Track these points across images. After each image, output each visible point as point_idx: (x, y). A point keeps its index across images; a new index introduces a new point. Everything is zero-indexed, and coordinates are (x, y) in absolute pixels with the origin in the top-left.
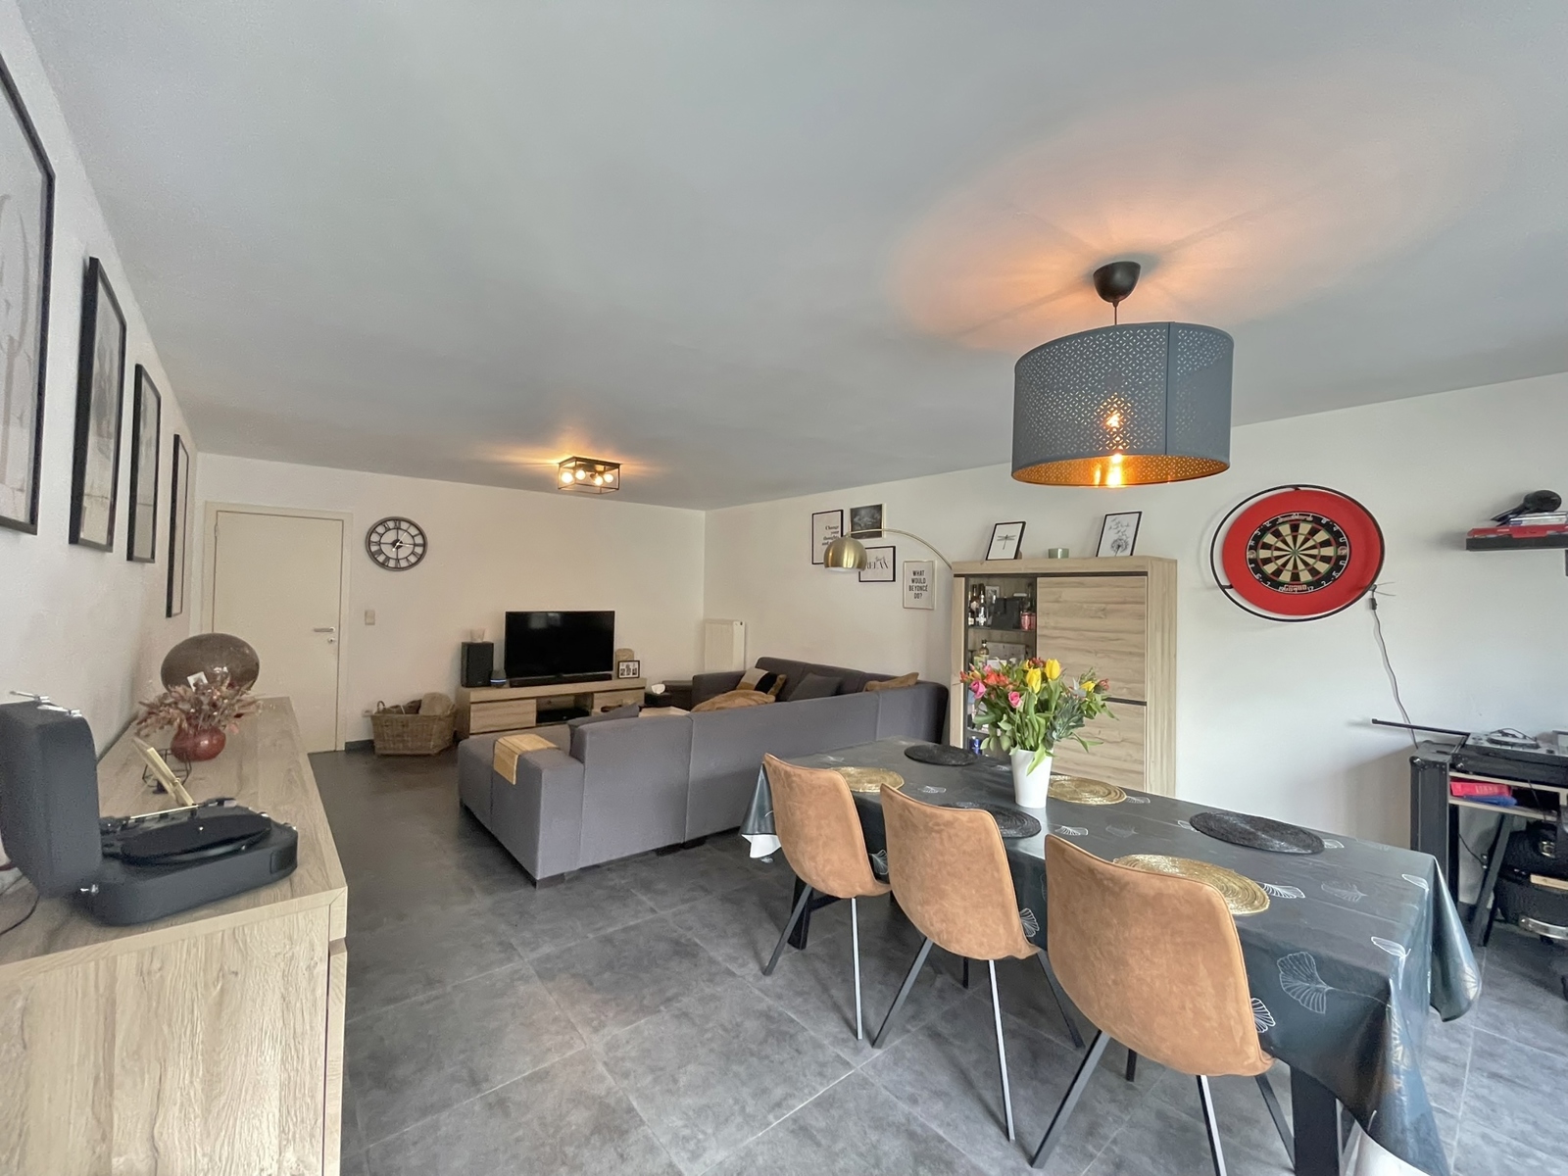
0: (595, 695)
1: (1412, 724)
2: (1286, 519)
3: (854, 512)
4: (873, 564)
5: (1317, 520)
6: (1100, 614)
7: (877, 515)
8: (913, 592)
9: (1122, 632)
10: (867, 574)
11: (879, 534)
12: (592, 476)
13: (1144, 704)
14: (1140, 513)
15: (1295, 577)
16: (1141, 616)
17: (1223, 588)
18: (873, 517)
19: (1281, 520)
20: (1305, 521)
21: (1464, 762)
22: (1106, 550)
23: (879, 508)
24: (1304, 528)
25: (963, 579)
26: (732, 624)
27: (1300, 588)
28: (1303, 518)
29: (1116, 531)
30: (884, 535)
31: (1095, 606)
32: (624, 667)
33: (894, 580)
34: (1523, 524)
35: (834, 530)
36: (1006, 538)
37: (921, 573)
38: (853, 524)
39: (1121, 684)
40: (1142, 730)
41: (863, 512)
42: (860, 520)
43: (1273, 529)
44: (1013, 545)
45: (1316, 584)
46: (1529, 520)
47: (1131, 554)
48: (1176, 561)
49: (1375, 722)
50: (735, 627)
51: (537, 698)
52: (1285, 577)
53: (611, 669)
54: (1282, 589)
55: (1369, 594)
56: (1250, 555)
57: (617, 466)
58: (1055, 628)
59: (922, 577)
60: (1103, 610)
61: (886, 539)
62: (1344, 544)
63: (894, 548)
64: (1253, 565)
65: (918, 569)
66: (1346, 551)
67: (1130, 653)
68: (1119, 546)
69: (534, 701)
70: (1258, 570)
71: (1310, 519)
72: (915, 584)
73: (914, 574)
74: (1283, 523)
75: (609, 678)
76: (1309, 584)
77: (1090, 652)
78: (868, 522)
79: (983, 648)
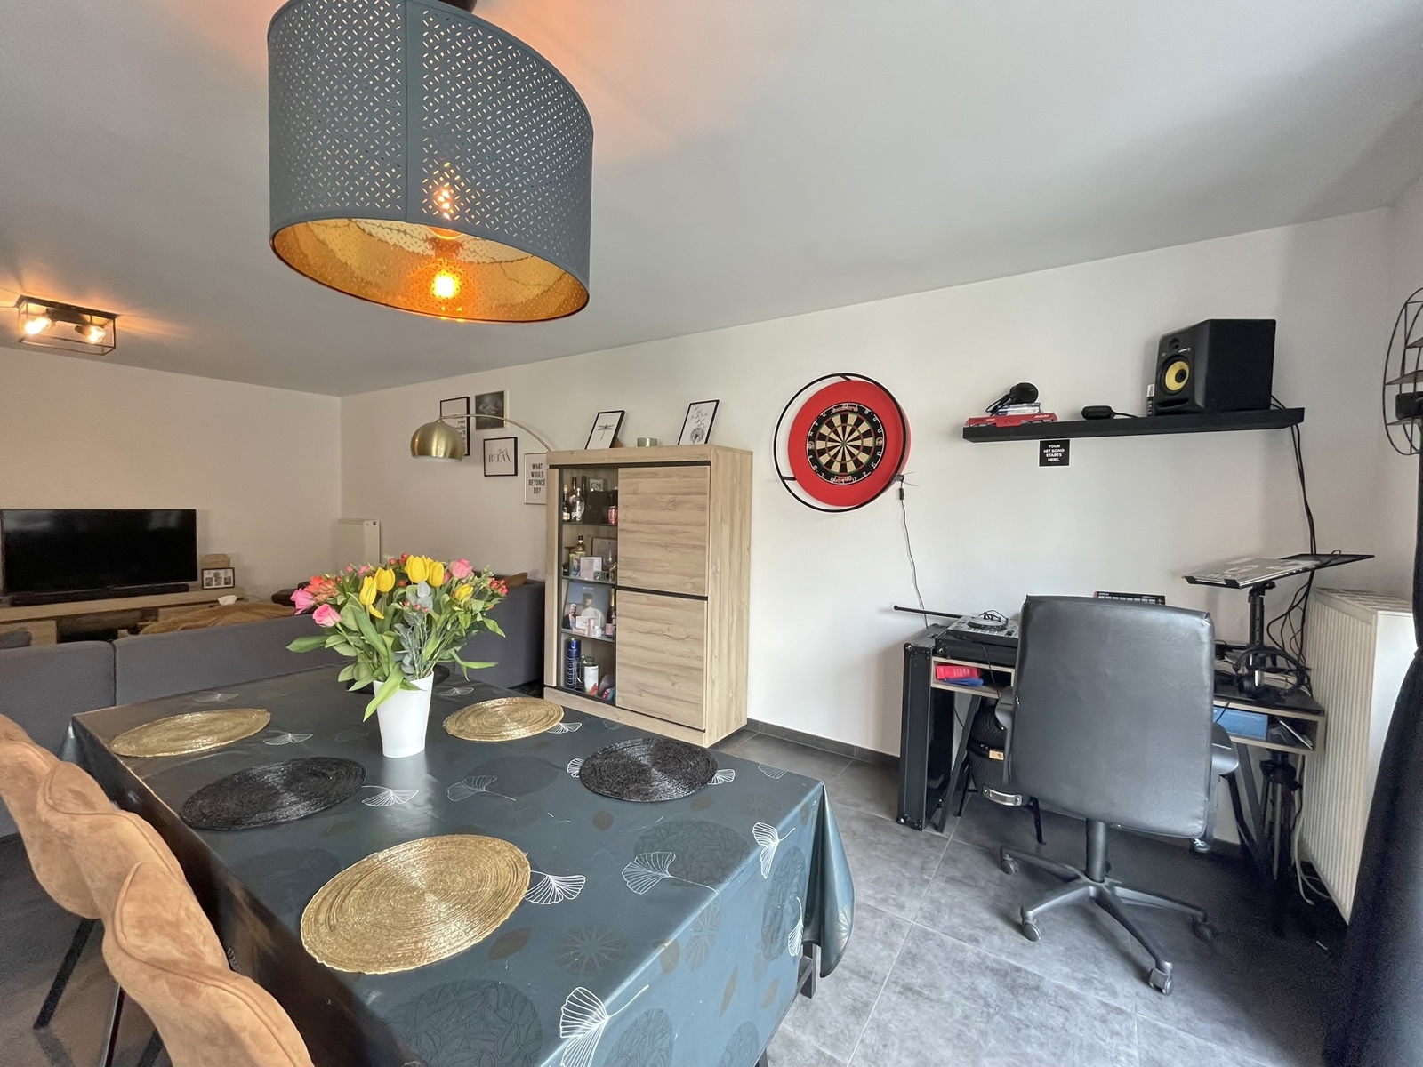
0: (161, 610)
1: (925, 610)
2: (838, 410)
3: (479, 399)
4: (496, 457)
5: (861, 411)
6: (670, 506)
7: (499, 403)
8: (533, 487)
9: (687, 525)
10: (492, 468)
11: (500, 424)
12: (79, 330)
13: (706, 598)
14: (717, 401)
15: (843, 468)
16: (703, 508)
17: (783, 479)
18: (496, 405)
19: (834, 411)
20: (852, 411)
21: (944, 647)
22: (686, 440)
23: (501, 395)
24: (852, 419)
25: (557, 470)
26: (362, 525)
27: (847, 479)
28: (851, 408)
29: (696, 420)
30: (507, 425)
31: (668, 498)
32: (212, 575)
33: (516, 474)
34: (1009, 414)
35: (461, 419)
36: (606, 427)
37: (539, 466)
38: (478, 411)
39: (687, 579)
40: (701, 625)
41: (487, 400)
42: (484, 408)
43: (828, 420)
44: (610, 434)
45: (857, 475)
46: (1014, 410)
47: (706, 442)
48: (752, 453)
49: (896, 608)
50: (365, 526)
51: (59, 619)
52: (836, 468)
53: (195, 578)
54: (833, 480)
55: (896, 485)
56: (809, 446)
57: (111, 317)
58: (634, 522)
59: (540, 471)
60: (673, 502)
61: (509, 430)
62: (881, 435)
63: (516, 439)
64: (811, 457)
65: (538, 463)
66: (882, 442)
67: (695, 547)
68: (697, 436)
69: (53, 623)
70: (815, 461)
71: (856, 409)
72: (534, 478)
73: (534, 467)
74: (836, 413)
75: (186, 589)
76: (853, 475)
77: (661, 546)
78: (490, 411)
79: (579, 545)
